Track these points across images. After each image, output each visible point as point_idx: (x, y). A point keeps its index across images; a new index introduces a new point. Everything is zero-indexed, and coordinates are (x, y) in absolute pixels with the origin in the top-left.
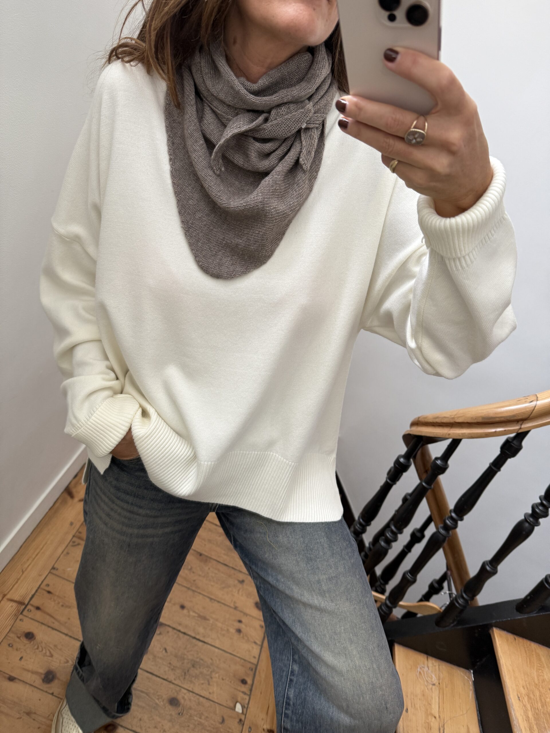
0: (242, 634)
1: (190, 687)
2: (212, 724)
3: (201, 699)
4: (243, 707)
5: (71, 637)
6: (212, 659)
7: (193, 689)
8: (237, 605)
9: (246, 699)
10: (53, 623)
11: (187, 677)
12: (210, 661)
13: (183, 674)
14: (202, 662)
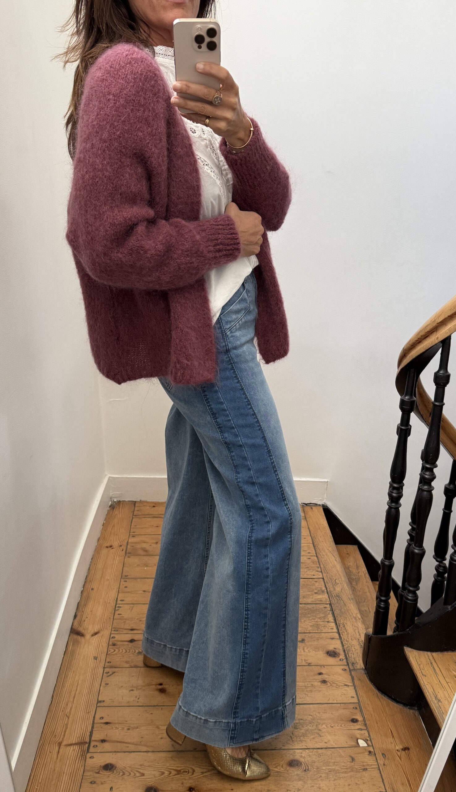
0: (328, 683)
1: (302, 746)
2: (344, 766)
3: (320, 751)
4: (366, 741)
5: (153, 752)
6: (310, 715)
7: (307, 746)
8: (309, 662)
9: (364, 733)
10: (128, 747)
11: (293, 739)
12: (311, 717)
13: (288, 738)
14: (301, 721)
